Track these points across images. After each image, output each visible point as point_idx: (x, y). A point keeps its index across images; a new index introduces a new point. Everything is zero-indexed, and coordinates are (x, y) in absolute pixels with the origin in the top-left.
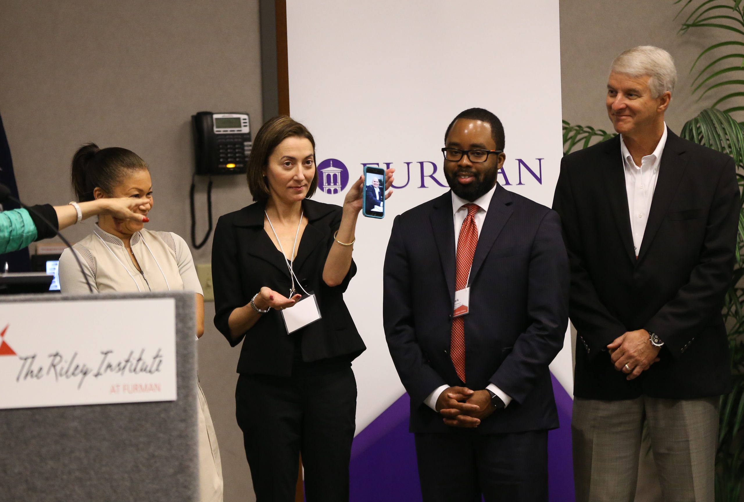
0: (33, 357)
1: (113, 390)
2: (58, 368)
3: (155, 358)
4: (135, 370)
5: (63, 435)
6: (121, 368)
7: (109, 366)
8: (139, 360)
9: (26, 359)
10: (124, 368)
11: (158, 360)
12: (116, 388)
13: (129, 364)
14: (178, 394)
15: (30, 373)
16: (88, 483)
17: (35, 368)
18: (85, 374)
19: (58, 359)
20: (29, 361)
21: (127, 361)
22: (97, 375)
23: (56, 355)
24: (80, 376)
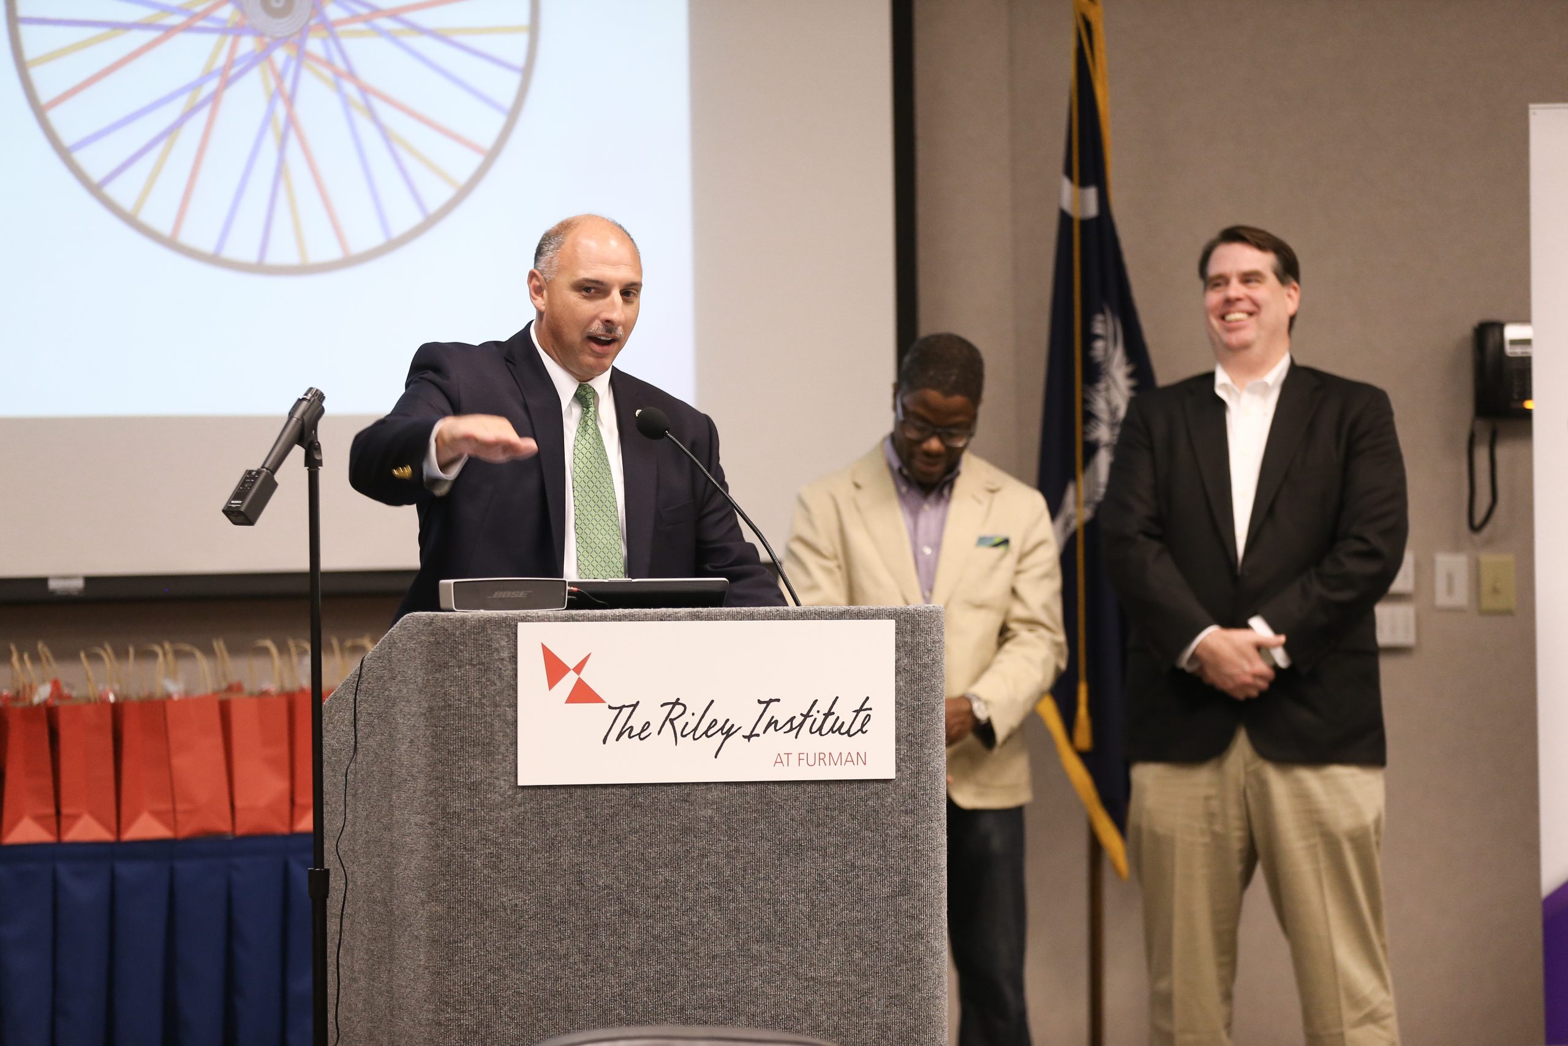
0: (635, 706)
1: (779, 761)
2: (679, 724)
3: (858, 712)
4: (820, 729)
5: (686, 830)
6: (793, 727)
7: (773, 723)
8: (829, 713)
9: (621, 708)
10: (801, 725)
11: (863, 714)
12: (784, 758)
13: (809, 721)
14: (898, 769)
15: (627, 731)
16: (732, 905)
17: (637, 723)
18: (728, 734)
19: (679, 709)
20: (626, 712)
21: (806, 716)
22: (748, 737)
23: (677, 702)
24: (719, 737)
